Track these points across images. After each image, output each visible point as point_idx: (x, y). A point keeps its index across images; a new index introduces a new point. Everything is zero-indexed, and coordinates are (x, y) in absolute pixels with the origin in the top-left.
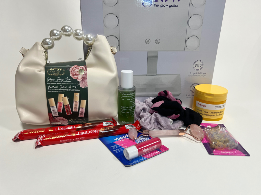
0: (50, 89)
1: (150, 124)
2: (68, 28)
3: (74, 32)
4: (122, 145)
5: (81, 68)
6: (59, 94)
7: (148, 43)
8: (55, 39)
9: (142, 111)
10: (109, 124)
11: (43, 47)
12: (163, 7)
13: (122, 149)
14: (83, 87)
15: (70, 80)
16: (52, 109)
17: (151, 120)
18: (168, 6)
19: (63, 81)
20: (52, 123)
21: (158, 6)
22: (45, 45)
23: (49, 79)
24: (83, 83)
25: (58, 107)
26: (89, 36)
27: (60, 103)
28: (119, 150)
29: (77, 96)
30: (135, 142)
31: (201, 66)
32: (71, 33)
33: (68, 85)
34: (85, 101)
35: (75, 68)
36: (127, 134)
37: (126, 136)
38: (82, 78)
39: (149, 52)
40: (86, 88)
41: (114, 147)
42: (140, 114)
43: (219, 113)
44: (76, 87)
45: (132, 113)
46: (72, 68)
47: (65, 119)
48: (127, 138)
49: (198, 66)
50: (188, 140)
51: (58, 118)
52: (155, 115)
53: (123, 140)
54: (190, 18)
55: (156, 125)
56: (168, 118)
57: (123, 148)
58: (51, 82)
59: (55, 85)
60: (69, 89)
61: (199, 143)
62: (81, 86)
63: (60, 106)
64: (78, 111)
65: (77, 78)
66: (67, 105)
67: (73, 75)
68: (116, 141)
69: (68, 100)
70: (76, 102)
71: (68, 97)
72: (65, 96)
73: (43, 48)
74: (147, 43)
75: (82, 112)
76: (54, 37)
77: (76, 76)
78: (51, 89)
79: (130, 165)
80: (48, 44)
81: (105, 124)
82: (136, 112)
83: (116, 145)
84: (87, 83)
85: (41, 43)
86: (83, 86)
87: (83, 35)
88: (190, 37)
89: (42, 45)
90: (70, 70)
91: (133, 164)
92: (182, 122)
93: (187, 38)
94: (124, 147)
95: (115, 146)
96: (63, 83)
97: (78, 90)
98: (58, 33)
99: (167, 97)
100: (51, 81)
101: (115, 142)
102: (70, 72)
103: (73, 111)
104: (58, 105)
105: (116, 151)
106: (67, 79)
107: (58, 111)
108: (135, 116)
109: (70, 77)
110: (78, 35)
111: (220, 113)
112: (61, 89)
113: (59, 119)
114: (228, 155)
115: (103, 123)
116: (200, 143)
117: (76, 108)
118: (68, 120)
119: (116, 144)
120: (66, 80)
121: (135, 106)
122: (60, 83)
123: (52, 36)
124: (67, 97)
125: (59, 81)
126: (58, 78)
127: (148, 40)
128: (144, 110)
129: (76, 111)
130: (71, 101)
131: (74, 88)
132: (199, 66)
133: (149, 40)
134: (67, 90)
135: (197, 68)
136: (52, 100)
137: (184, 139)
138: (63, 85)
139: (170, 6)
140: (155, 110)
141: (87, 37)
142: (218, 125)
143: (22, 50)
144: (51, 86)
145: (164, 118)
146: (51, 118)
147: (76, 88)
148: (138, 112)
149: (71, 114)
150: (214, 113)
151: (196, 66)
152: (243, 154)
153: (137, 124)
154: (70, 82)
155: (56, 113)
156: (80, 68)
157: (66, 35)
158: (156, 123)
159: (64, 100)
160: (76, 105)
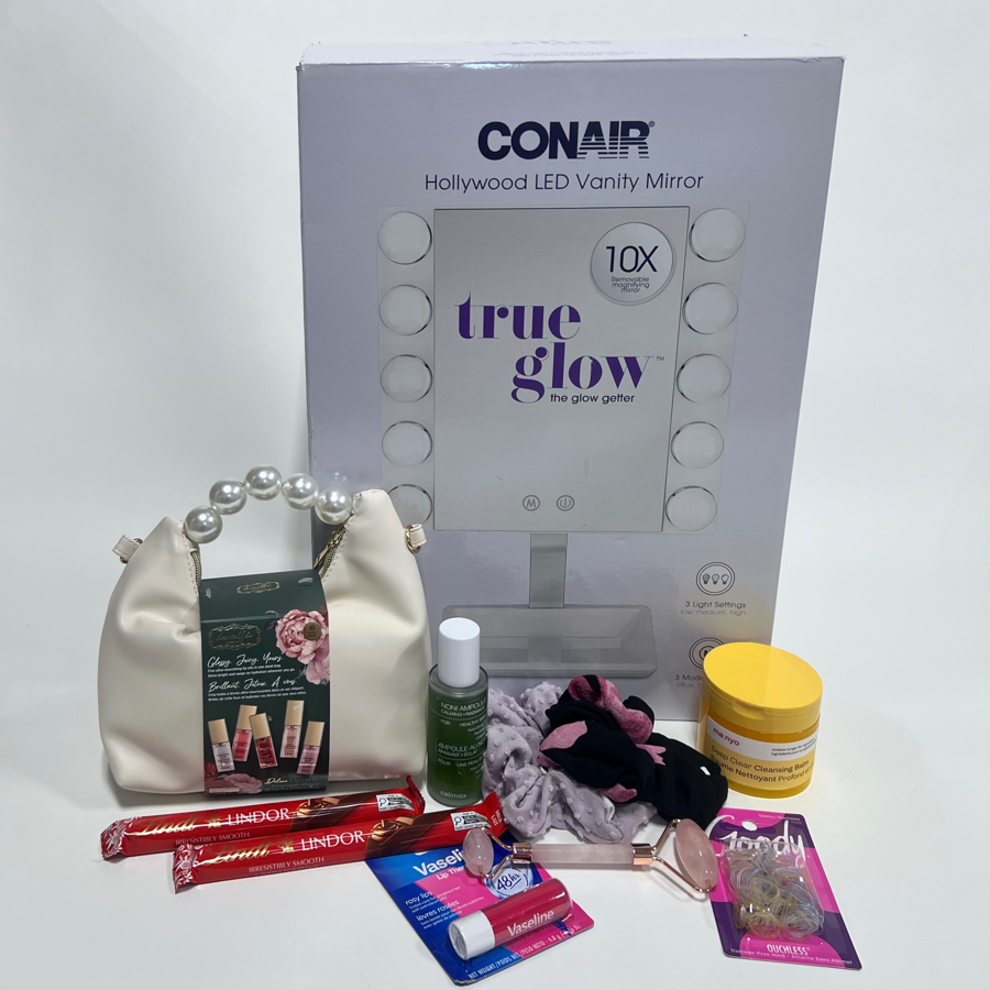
0: (215, 692)
1: (537, 814)
2: (268, 474)
3: (288, 485)
4: (441, 897)
5: (312, 621)
6: (242, 706)
7: (533, 508)
8: (226, 512)
9: (512, 760)
10: (396, 805)
11: (187, 537)
12: (581, 403)
13: (442, 912)
14: (317, 682)
15: (275, 662)
16: (216, 751)
17: (540, 797)
18: (600, 399)
19: (257, 664)
20: (211, 791)
21: (564, 399)
22: (193, 530)
23: (213, 661)
24: (317, 667)
25: (235, 745)
26: (334, 497)
27: (244, 732)
28: (435, 916)
29: (297, 709)
30: (483, 884)
31: (724, 583)
32: (278, 488)
33: (269, 679)
34: (322, 724)
35: (292, 622)
36: (460, 846)
37: (457, 855)
38: (315, 652)
39: (534, 535)
40: (324, 683)
41: (417, 903)
42: (503, 769)
43: (790, 770)
44: (293, 683)
45: (475, 765)
46: (285, 620)
47: (253, 779)
48: (459, 864)
49: (715, 583)
50: (663, 883)
51: (233, 775)
52: (556, 781)
53: (445, 876)
54: (678, 432)
55: (560, 816)
56: (599, 794)
57: (446, 911)
58: (218, 670)
59: (232, 680)
60: (272, 688)
61: (699, 904)
62: (309, 678)
63: (242, 744)
64: (295, 756)
65: (299, 653)
66: (262, 739)
67: (287, 645)
68: (423, 876)
69: (269, 723)
70: (292, 727)
71: (267, 715)
72: (258, 712)
73: (187, 542)
74: (529, 508)
75: (309, 759)
76: (223, 506)
77: (295, 648)
78: (219, 691)
79: (469, 979)
80: (203, 529)
81: (384, 802)
82: (490, 764)
83: (424, 896)
84: (328, 666)
85: (181, 526)
86: (315, 678)
87: (316, 494)
88: (678, 491)
89: (185, 533)
90: (278, 629)
91: (479, 977)
92: (647, 807)
93: (668, 495)
94: (449, 906)
95: (422, 900)
96: (254, 670)
97: (301, 691)
98: (236, 490)
99: (601, 703)
100: (221, 668)
101: (420, 882)
102: (277, 635)
103: (282, 755)
104: (236, 739)
105: (425, 920)
106: (267, 657)
107: (234, 757)
108: (487, 775)
109: (277, 652)
110: (300, 496)
111: (795, 772)
112: (248, 690)
113: (234, 779)
114: (788, 959)
115: (378, 797)
116: (702, 901)
117: (290, 746)
118: (264, 780)
119: (424, 892)
120: (263, 663)
121: (487, 740)
122: (247, 671)
123: (218, 501)
124: (264, 715)
125: (244, 665)
126: (241, 658)
127: (531, 499)
128: (517, 754)
129: (290, 756)
130: (277, 726)
131: (289, 685)
132: (720, 581)
133: (536, 501)
134: (268, 694)
135: (710, 586)
136: (221, 725)
137: (651, 878)
138: (255, 677)
139: (606, 399)
140: (555, 759)
141: (329, 502)
142: (783, 821)
143: (121, 546)
144: (220, 684)
145: (585, 791)
146: (212, 776)
147: (295, 685)
148: (497, 764)
149: (273, 762)
150: (771, 771)
151: (706, 583)
152: (839, 961)
153: (491, 807)
154: (277, 668)
155: (227, 761)
156: (307, 621)
157: (259, 497)
158: (558, 807)
159: (254, 722)
160: (291, 738)
